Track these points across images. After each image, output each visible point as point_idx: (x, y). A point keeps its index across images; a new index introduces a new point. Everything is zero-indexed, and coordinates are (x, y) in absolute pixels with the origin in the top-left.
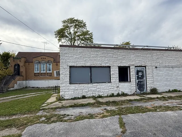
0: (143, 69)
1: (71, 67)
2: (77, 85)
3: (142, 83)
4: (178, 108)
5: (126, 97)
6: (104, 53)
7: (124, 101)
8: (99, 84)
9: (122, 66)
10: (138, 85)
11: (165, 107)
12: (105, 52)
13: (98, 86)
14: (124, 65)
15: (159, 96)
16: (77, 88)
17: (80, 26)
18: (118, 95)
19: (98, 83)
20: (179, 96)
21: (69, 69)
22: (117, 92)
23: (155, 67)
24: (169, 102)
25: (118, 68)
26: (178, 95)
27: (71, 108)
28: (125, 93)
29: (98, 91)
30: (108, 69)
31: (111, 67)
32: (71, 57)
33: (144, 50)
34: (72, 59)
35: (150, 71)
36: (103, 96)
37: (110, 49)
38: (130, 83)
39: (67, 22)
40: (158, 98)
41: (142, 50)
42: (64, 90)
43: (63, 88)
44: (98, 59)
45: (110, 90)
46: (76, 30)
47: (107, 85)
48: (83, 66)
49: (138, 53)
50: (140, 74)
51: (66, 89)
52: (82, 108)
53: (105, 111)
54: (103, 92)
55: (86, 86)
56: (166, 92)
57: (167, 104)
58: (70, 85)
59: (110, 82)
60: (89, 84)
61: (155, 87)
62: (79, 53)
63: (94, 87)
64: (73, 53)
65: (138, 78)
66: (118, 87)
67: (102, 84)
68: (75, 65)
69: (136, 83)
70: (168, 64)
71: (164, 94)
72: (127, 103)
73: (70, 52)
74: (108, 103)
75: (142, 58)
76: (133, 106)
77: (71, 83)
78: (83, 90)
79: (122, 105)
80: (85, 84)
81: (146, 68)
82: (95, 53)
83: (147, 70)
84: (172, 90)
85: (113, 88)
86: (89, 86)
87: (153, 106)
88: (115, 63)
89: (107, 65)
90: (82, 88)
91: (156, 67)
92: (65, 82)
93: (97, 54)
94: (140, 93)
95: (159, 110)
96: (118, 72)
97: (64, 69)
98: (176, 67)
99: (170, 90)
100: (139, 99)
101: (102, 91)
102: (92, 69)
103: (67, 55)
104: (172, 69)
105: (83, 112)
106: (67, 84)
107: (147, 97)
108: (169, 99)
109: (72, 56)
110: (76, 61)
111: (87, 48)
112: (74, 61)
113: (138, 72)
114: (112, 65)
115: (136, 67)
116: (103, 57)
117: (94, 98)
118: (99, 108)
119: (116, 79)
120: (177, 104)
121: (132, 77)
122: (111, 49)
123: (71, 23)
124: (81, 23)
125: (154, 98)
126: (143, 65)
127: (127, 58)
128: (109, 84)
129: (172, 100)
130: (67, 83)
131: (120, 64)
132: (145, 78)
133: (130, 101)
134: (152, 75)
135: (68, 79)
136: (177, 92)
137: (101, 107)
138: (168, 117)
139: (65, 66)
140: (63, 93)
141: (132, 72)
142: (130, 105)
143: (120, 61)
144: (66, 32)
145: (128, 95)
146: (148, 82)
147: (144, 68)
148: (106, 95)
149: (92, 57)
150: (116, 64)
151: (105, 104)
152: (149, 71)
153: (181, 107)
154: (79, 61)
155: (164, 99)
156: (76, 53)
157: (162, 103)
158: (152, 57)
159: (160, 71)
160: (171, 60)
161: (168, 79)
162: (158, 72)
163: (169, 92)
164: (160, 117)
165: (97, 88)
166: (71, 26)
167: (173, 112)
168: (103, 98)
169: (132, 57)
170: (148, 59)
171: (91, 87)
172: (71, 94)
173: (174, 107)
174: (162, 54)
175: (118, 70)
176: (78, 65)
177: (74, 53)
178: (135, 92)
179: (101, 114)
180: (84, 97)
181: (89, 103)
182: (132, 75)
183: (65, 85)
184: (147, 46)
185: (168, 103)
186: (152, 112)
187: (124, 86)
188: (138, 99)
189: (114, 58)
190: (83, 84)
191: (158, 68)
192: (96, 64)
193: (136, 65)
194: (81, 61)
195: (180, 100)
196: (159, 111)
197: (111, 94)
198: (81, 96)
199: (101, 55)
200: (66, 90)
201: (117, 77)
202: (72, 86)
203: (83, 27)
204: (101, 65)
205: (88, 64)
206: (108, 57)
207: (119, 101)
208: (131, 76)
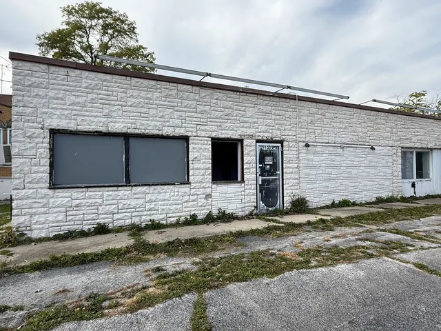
0: (276, 147)
1: (54, 133)
2: (76, 194)
3: (271, 186)
4: (362, 253)
5: (228, 224)
6: (171, 95)
7: (223, 236)
8: (153, 187)
9: (223, 136)
10: (261, 191)
11: (329, 250)
12: (173, 92)
13: (150, 195)
14: (228, 136)
15: (312, 218)
16: (78, 202)
17: (117, 31)
18: (209, 219)
19: (149, 185)
20: (356, 217)
21: (47, 140)
22: (205, 211)
23: (304, 144)
24: (338, 234)
25: (210, 142)
26: (352, 214)
27: (37, 272)
28: (227, 212)
29: (150, 210)
30: (182, 143)
31: (190, 138)
32: (57, 99)
33: (280, 97)
34: (60, 106)
35: (293, 153)
36: (164, 222)
37: (189, 86)
38: (243, 185)
39: (76, 12)
40: (309, 223)
41: (275, 98)
42: (30, 211)
43: (25, 202)
44: (153, 112)
45: (185, 204)
46: (106, 39)
47: (176, 190)
48: (101, 132)
49: (266, 105)
50: (269, 161)
51: (35, 205)
52: (79, 272)
53: (154, 276)
54: (164, 212)
55: (109, 195)
56: (327, 207)
57: (334, 241)
58: (50, 192)
59: (188, 183)
60: (120, 188)
61: (302, 195)
62: (87, 88)
63: (136, 196)
64: (64, 87)
65: (263, 172)
66: (208, 196)
67: (163, 187)
68: (72, 126)
69: (258, 186)
70: (333, 139)
71: (322, 212)
72: (231, 243)
73: (51, 81)
74: (171, 248)
75: (274, 119)
76: (246, 251)
77: (54, 185)
78: (100, 208)
79: (214, 249)
80: (107, 189)
81: (282, 146)
82: (143, 94)
83: (285, 152)
84: (340, 202)
85: (193, 201)
86: (121, 193)
87: (298, 250)
88: (203, 127)
89: (180, 132)
90: (94, 201)
91: (307, 145)
92: (30, 183)
93: (149, 96)
94: (267, 210)
95: (317, 260)
96: (209, 154)
97: (30, 137)
98: (349, 145)
99: (334, 201)
100: (264, 228)
101: (163, 210)
102: (132, 141)
103: (41, 92)
104: (341, 150)
105: (73, 287)
106: (41, 188)
107: (284, 223)
108: (336, 224)
109: (60, 96)
110: (74, 112)
111: (114, 76)
112: (66, 112)
113: (263, 155)
114: (195, 134)
115: (258, 141)
116: (167, 107)
117: (135, 230)
118: (140, 267)
119: (203, 175)
120: (357, 239)
121: (247, 169)
122: (193, 85)
123: (91, 17)
124: (123, 22)
125: (300, 225)
126: (277, 139)
127: (236, 116)
128: (184, 189)
129: (343, 228)
130: (39, 185)
131: (214, 131)
132: (279, 172)
133: (240, 234)
134: (296, 165)
135: (42, 172)
136: (349, 206)
137: (147, 261)
138: (342, 286)
139: (32, 127)
140: (22, 219)
141: (248, 155)
142: (236, 250)
143: (216, 124)
144: (76, 42)
145: (237, 218)
146: (287, 181)
147: (279, 145)
148: (174, 220)
149: (131, 106)
150: (205, 130)
151: (161, 252)
152: (289, 154)
153: (367, 248)
154: (88, 113)
155: (324, 225)
156: (76, 86)
157: (321, 238)
158: (298, 117)
159: (315, 154)
160: (341, 128)
161: (331, 174)
162: (309, 157)
163: (333, 206)
164: (321, 288)
165: (147, 200)
166: (91, 27)
167: (351, 266)
168: (163, 230)
169: (249, 114)
170: (289, 123)
171: (126, 197)
172: (53, 222)
173: (351, 248)
174: (320, 111)
175: (209, 147)
176: (80, 128)
177: (67, 85)
178: (253, 210)
179: (138, 290)
180: (102, 230)
181: (108, 251)
182: (247, 163)
183: (31, 191)
184: (289, 87)
185: (336, 237)
186: (298, 269)
187: (226, 193)
188: (260, 227)
189: (202, 112)
190: (98, 189)
191: (310, 148)
192: (143, 127)
193: (260, 138)
194: (92, 114)
195: (361, 226)
196: (316, 267)
197: (189, 217)
198: (90, 227)
199: (161, 103)
200: (34, 210)
201: (208, 169)
202: (61, 195)
203: (127, 35)
204: (160, 133)
205: (118, 127)
206: (182, 109)
207: (208, 239)
208: (245, 167)
